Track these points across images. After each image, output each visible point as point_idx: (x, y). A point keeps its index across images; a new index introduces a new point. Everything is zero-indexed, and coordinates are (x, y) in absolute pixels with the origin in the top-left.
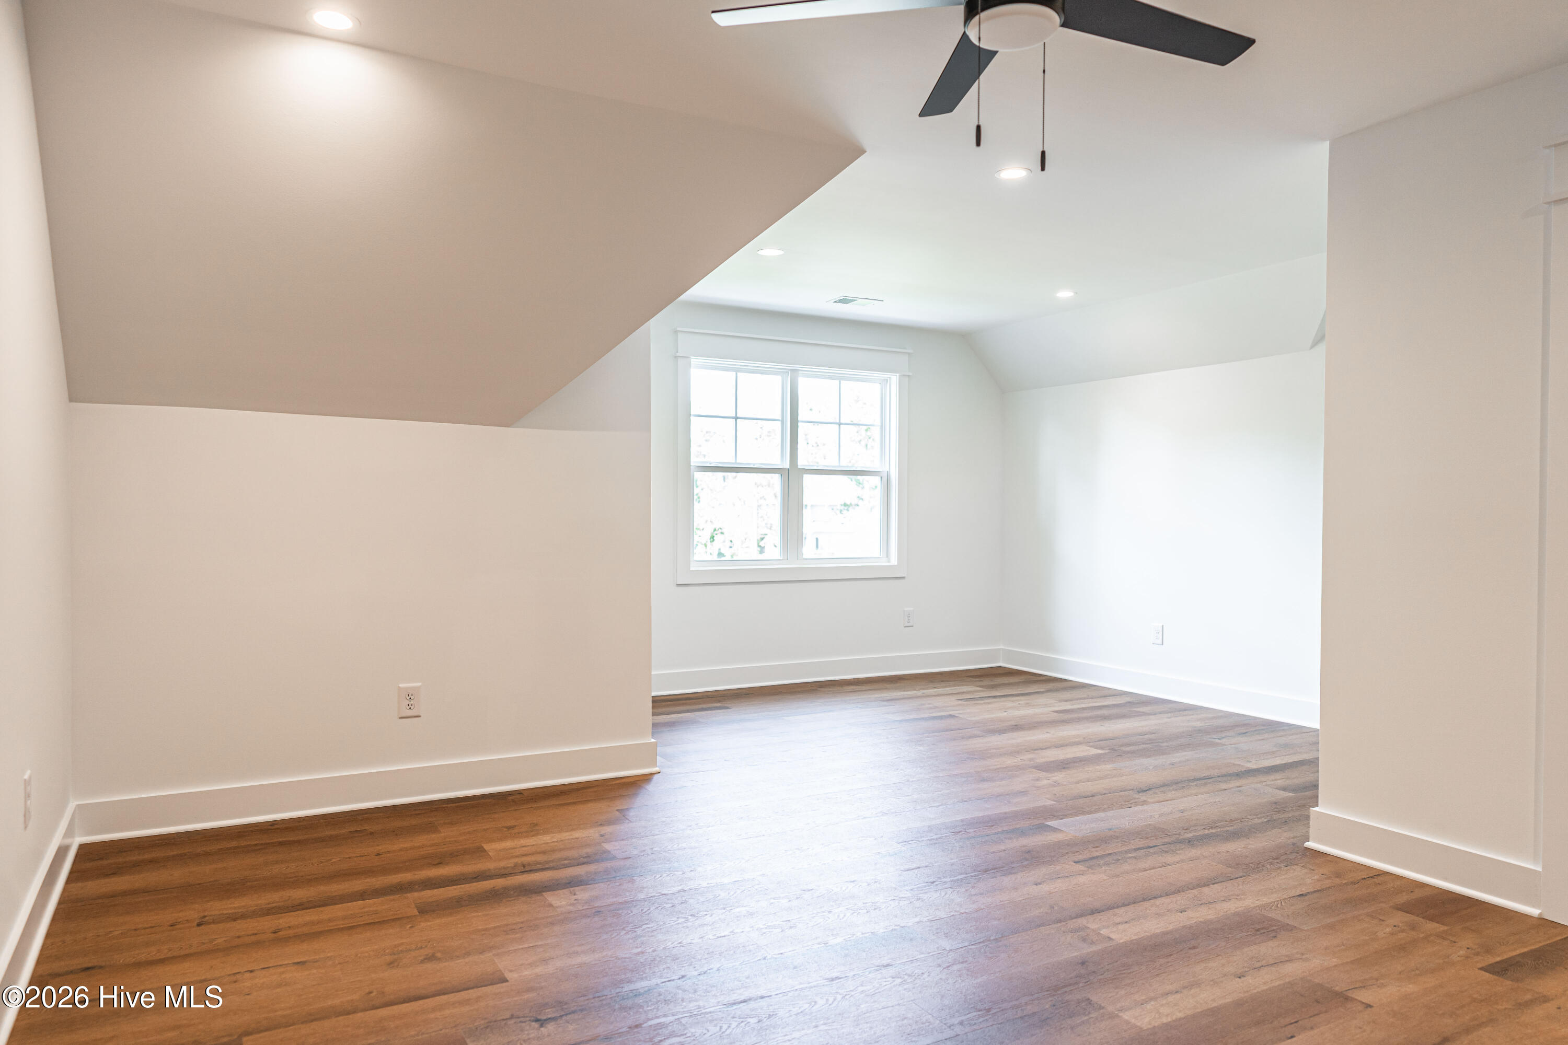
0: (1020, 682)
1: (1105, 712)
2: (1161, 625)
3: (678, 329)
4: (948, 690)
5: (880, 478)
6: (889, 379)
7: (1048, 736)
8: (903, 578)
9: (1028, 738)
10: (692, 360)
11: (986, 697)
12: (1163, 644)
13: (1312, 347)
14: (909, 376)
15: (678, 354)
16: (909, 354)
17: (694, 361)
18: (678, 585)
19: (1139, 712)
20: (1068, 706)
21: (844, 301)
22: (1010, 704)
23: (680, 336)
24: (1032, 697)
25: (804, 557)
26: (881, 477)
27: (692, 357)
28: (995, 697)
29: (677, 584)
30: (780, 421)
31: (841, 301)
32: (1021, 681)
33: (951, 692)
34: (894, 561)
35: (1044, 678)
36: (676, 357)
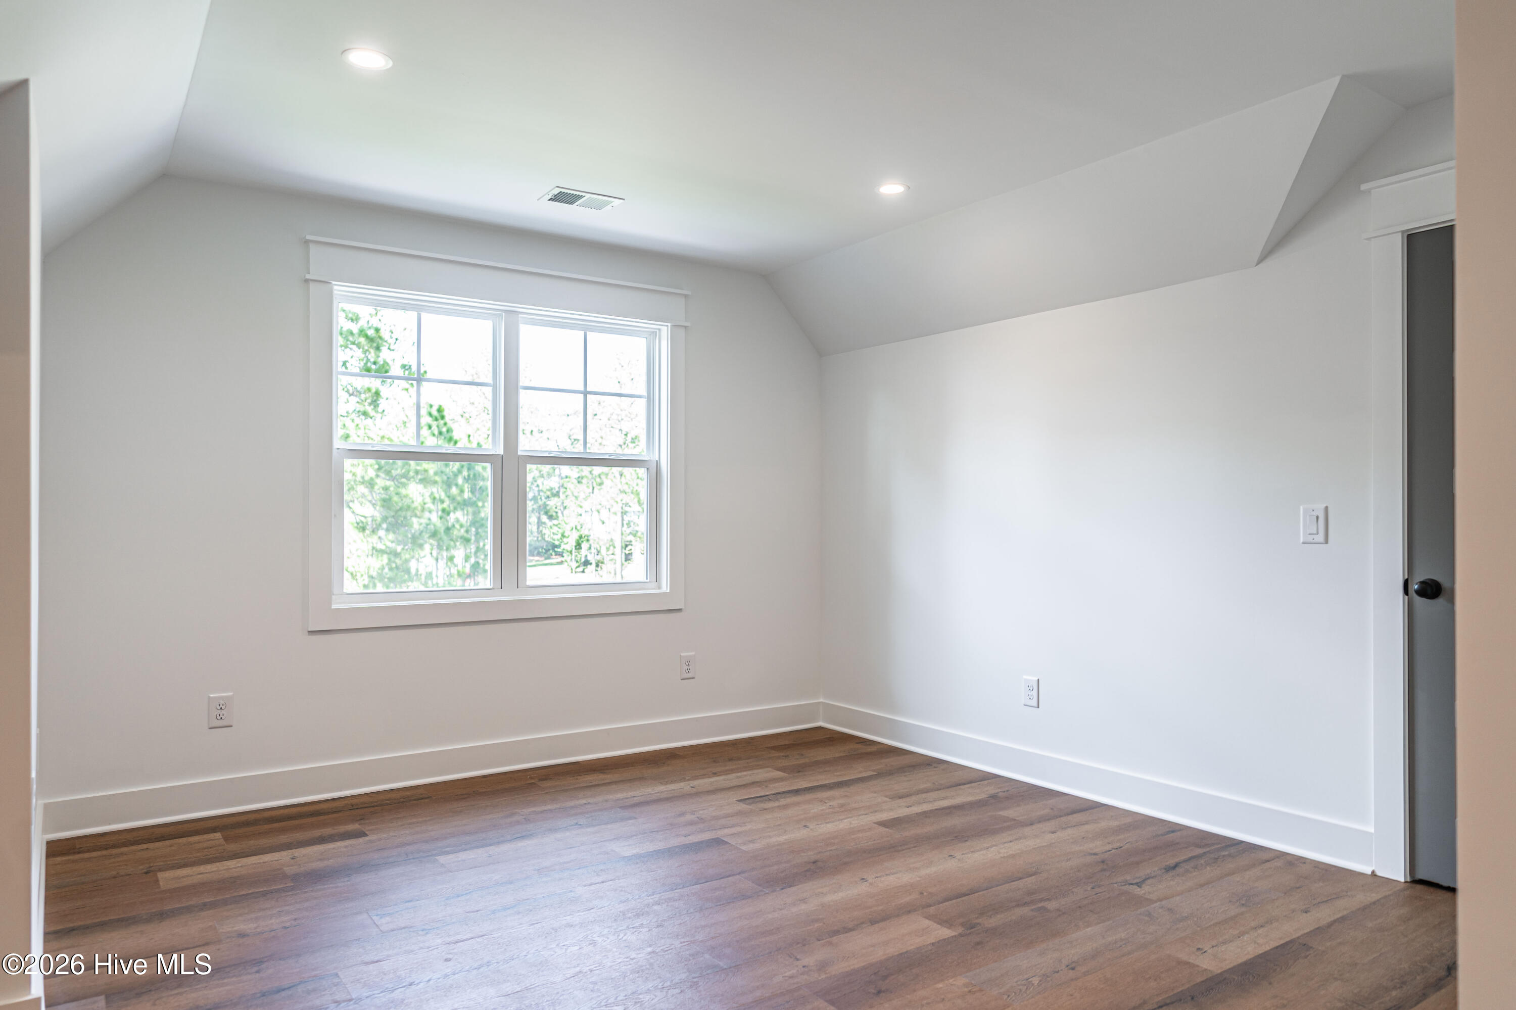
0: (840, 757)
1: (956, 821)
2: (1037, 679)
3: (309, 237)
4: (732, 779)
5: (646, 469)
6: (658, 331)
7: (863, 888)
8: (680, 610)
9: (830, 898)
10: (335, 287)
11: (784, 793)
12: (1038, 707)
13: (1258, 264)
14: (686, 327)
15: (308, 277)
16: (686, 296)
17: (339, 288)
18: (312, 633)
19: (1006, 819)
20: (901, 810)
21: (563, 197)
22: (816, 808)
23: (313, 248)
24: (852, 789)
25: (529, 583)
26: (648, 469)
27: (334, 283)
28: (797, 792)
29: (309, 632)
30: (490, 386)
31: (557, 198)
32: (842, 754)
33: (735, 782)
34: (665, 587)
35: (873, 748)
36: (307, 281)
